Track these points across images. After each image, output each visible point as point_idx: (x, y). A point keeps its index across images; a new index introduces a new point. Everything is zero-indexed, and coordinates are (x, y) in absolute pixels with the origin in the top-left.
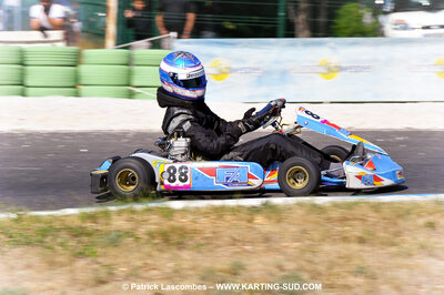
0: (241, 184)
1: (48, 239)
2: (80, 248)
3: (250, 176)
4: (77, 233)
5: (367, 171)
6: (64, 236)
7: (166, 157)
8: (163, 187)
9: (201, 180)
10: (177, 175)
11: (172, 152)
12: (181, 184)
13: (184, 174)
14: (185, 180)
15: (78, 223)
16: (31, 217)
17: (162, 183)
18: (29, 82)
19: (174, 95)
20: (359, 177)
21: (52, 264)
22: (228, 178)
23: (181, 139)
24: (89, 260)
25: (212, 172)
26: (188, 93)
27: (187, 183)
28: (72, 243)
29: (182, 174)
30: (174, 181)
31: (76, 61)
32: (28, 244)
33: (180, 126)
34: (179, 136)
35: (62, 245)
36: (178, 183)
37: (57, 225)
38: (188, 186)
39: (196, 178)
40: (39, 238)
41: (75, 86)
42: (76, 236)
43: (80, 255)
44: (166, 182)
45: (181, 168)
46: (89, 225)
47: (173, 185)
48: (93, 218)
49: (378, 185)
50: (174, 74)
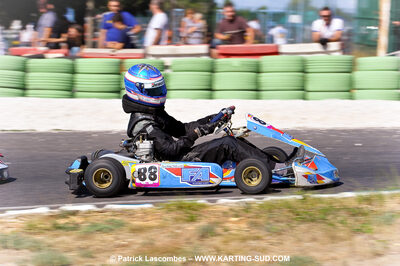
0: (203, 183)
1: (329, 217)
2: (358, 225)
3: (211, 176)
4: (355, 213)
5: (311, 172)
6: (343, 215)
7: (133, 157)
8: (134, 185)
9: (167, 178)
10: (147, 174)
11: (138, 153)
12: (151, 182)
13: (154, 174)
14: (155, 178)
15: (355, 204)
16: (315, 199)
17: (134, 181)
18: (310, 87)
19: (139, 102)
20: (306, 176)
21: (334, 239)
22: (192, 177)
23: (145, 141)
24: (365, 236)
25: (178, 172)
26: (152, 100)
27: (156, 181)
28: (350, 221)
29: (151, 174)
30: (144, 179)
31: (351, 68)
32: (313, 221)
33: (144, 130)
34: (143, 139)
35: (342, 222)
36: (148, 181)
37: (337, 205)
38: (158, 184)
39: (165, 177)
40: (322, 216)
41: (349, 90)
42: (354, 215)
43: (358, 231)
44: (138, 181)
45: (151, 168)
46: (365, 206)
47: (144, 183)
48: (368, 200)
49: (321, 183)
50: (141, 84)
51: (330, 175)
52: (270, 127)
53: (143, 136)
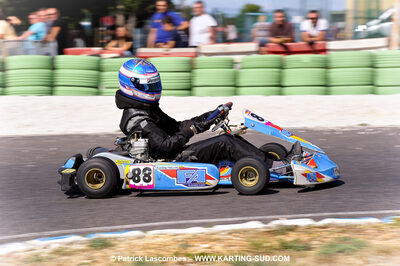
0: (199, 185)
3: (208, 177)
5: (310, 169)
7: (128, 156)
8: (128, 186)
9: (162, 180)
10: (142, 176)
11: (132, 151)
12: (145, 184)
13: (148, 175)
14: (149, 181)
17: (127, 183)
19: (134, 98)
20: (305, 175)
22: (187, 179)
23: (140, 139)
25: (173, 173)
26: (147, 97)
27: (151, 183)
29: (146, 175)
30: (138, 181)
34: (138, 137)
36: (142, 183)
38: (152, 186)
39: (159, 179)
44: (131, 182)
45: (145, 170)
47: (137, 184)
49: (321, 181)
50: (136, 79)
51: (330, 172)
52: (269, 124)
53: (138, 134)
